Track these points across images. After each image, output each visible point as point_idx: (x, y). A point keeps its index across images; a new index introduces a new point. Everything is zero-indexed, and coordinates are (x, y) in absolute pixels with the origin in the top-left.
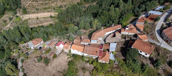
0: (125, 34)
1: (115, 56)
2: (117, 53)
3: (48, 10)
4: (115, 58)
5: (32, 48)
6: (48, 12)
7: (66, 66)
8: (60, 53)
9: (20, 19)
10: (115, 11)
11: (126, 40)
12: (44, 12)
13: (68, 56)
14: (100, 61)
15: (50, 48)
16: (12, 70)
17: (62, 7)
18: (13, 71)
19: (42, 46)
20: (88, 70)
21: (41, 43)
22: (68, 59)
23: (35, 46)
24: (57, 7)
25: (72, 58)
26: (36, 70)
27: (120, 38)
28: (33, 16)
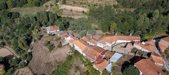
0: (138, 49)
1: (113, 69)
2: (117, 65)
3: (84, 5)
4: (111, 70)
5: (48, 32)
6: (83, 7)
7: (65, 59)
8: (66, 45)
9: (58, 8)
10: (144, 21)
11: (136, 55)
12: (79, 6)
13: (70, 50)
14: (94, 66)
15: (60, 37)
16: (23, 44)
17: (97, 6)
18: (24, 46)
19: (56, 34)
20: (80, 71)
21: (58, 31)
22: (69, 53)
23: (51, 32)
24: (92, 5)
25: (73, 53)
26: (40, 52)
27: (130, 51)
28: (68, 7)
